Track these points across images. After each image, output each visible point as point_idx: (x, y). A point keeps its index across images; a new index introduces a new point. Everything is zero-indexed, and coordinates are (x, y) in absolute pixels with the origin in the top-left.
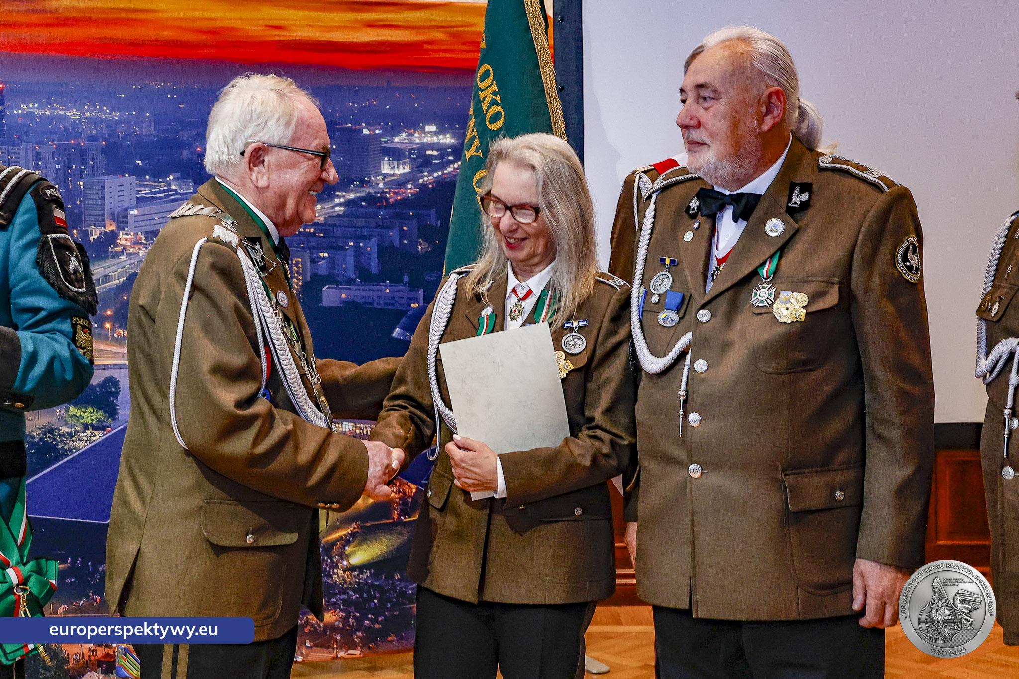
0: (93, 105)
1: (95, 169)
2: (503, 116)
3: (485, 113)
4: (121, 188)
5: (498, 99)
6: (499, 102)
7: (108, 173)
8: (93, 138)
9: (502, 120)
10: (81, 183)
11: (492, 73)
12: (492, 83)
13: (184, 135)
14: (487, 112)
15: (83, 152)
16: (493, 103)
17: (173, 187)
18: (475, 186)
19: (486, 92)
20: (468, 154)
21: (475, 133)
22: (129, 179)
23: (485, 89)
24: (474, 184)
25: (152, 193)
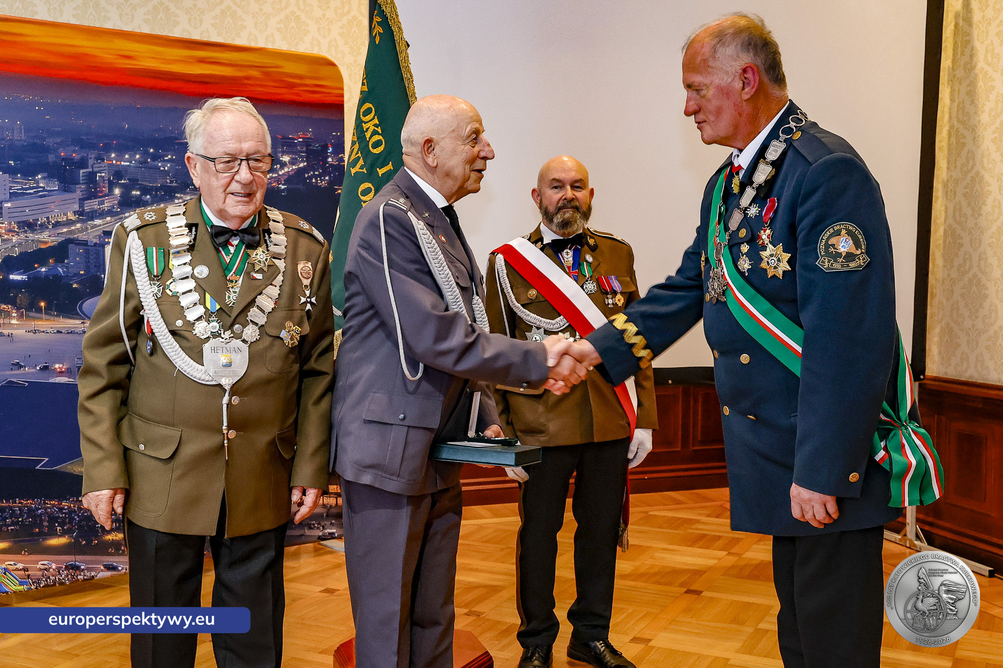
2: (384, 143)
3: (368, 140)
5: (379, 130)
6: (380, 132)
9: (383, 146)
11: (373, 109)
12: (373, 118)
13: (50, 142)
14: (370, 138)
16: (375, 133)
17: (42, 185)
18: (360, 195)
19: (368, 125)
20: (353, 171)
21: (359, 155)
23: (368, 122)
24: (359, 193)
25: (23, 189)
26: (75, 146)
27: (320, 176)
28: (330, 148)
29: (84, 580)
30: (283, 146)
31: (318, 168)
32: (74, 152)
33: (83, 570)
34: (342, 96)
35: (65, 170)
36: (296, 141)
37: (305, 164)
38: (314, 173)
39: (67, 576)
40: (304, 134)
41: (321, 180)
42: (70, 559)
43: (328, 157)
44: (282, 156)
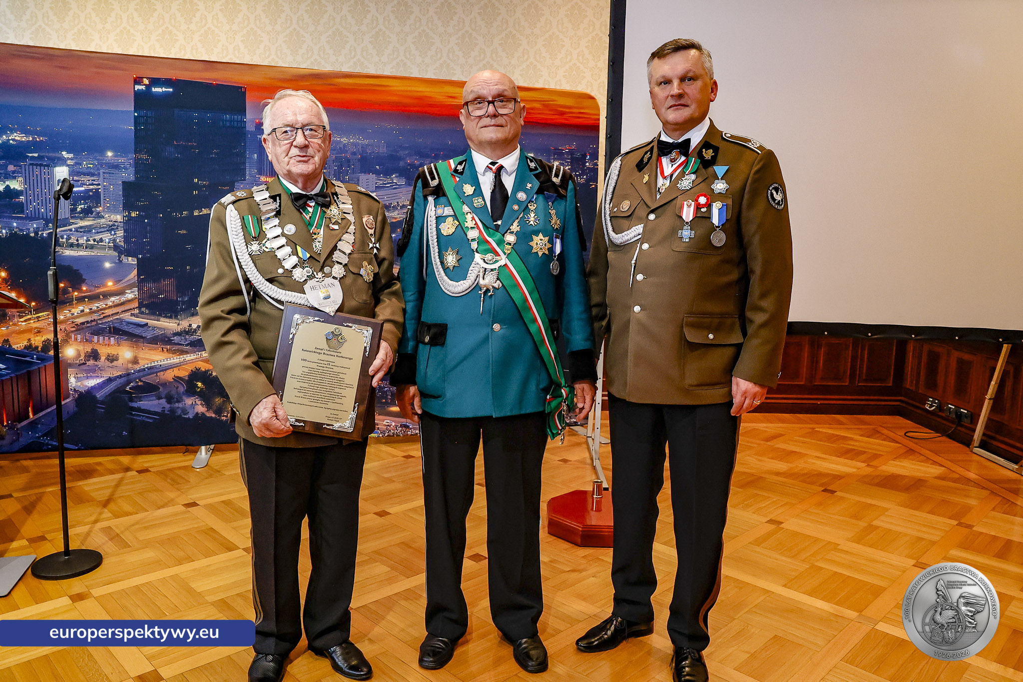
0: (354, 135)
1: (355, 170)
4: (368, 181)
7: (360, 173)
8: (354, 154)
10: (347, 177)
13: (402, 153)
15: (348, 161)
17: (395, 181)
22: (372, 176)
25: (383, 184)
26: (417, 156)
27: (580, 175)
28: (588, 156)
29: (411, 435)
30: (554, 155)
31: (578, 170)
32: (416, 159)
33: (411, 429)
34: (599, 120)
35: (410, 171)
36: (564, 151)
37: (570, 167)
38: (575, 173)
39: (401, 431)
40: (570, 146)
41: (581, 179)
42: (403, 421)
43: (587, 162)
44: (553, 161)
